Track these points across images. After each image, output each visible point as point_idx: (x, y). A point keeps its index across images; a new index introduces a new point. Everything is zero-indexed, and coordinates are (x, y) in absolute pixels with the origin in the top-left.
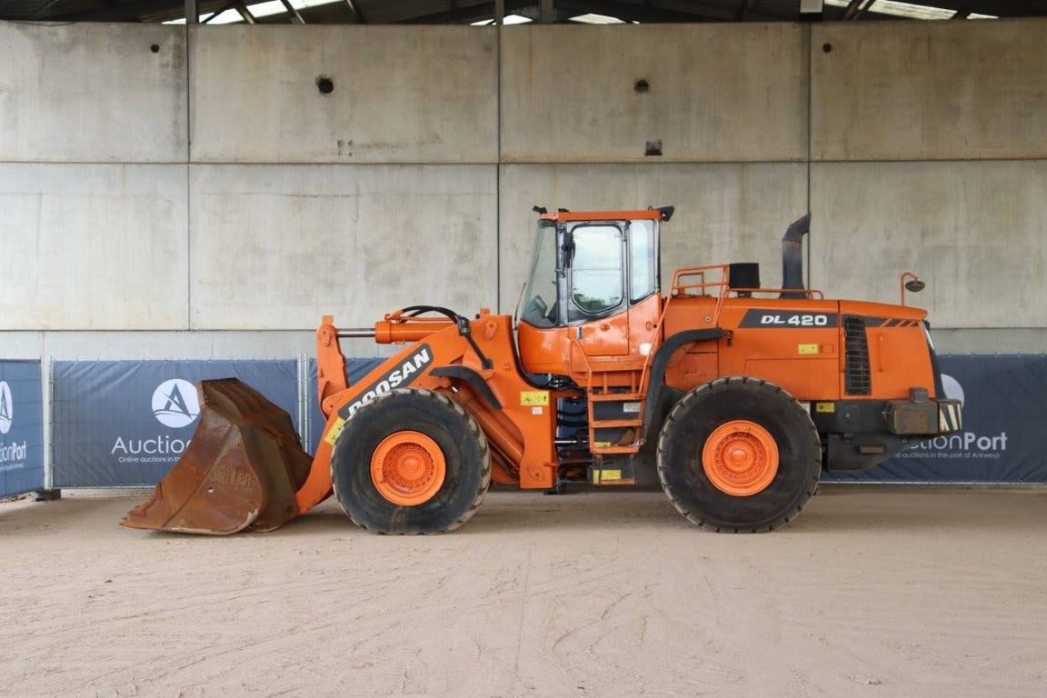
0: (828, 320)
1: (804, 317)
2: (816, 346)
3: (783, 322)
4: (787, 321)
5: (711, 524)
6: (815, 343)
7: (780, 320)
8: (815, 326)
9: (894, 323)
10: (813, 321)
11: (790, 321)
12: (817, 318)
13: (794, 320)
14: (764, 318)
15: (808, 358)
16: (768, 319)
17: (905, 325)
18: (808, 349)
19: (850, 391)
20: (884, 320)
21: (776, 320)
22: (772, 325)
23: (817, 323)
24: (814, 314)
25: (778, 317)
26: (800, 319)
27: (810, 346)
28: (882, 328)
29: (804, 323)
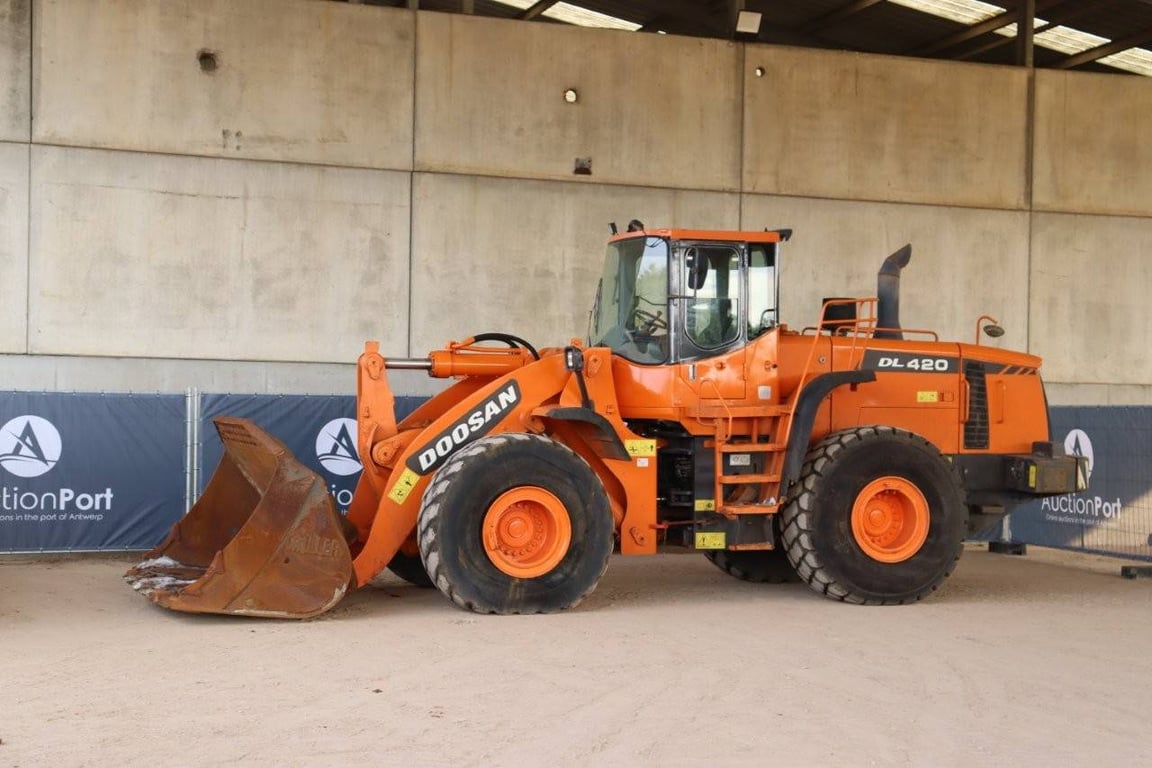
0: (949, 365)
1: (924, 361)
2: (935, 393)
3: (902, 366)
4: (906, 365)
5: (859, 595)
6: (934, 390)
7: (899, 363)
8: (935, 371)
9: (1013, 370)
10: (934, 366)
11: (909, 365)
12: (938, 362)
13: (913, 364)
14: (882, 360)
15: (926, 406)
16: (886, 362)
17: (1022, 373)
18: (928, 397)
19: (968, 445)
20: (1004, 366)
21: (895, 363)
22: (890, 369)
23: (938, 368)
24: (935, 358)
25: (896, 360)
26: (920, 364)
27: (930, 393)
28: (1000, 376)
29: (924, 368)
